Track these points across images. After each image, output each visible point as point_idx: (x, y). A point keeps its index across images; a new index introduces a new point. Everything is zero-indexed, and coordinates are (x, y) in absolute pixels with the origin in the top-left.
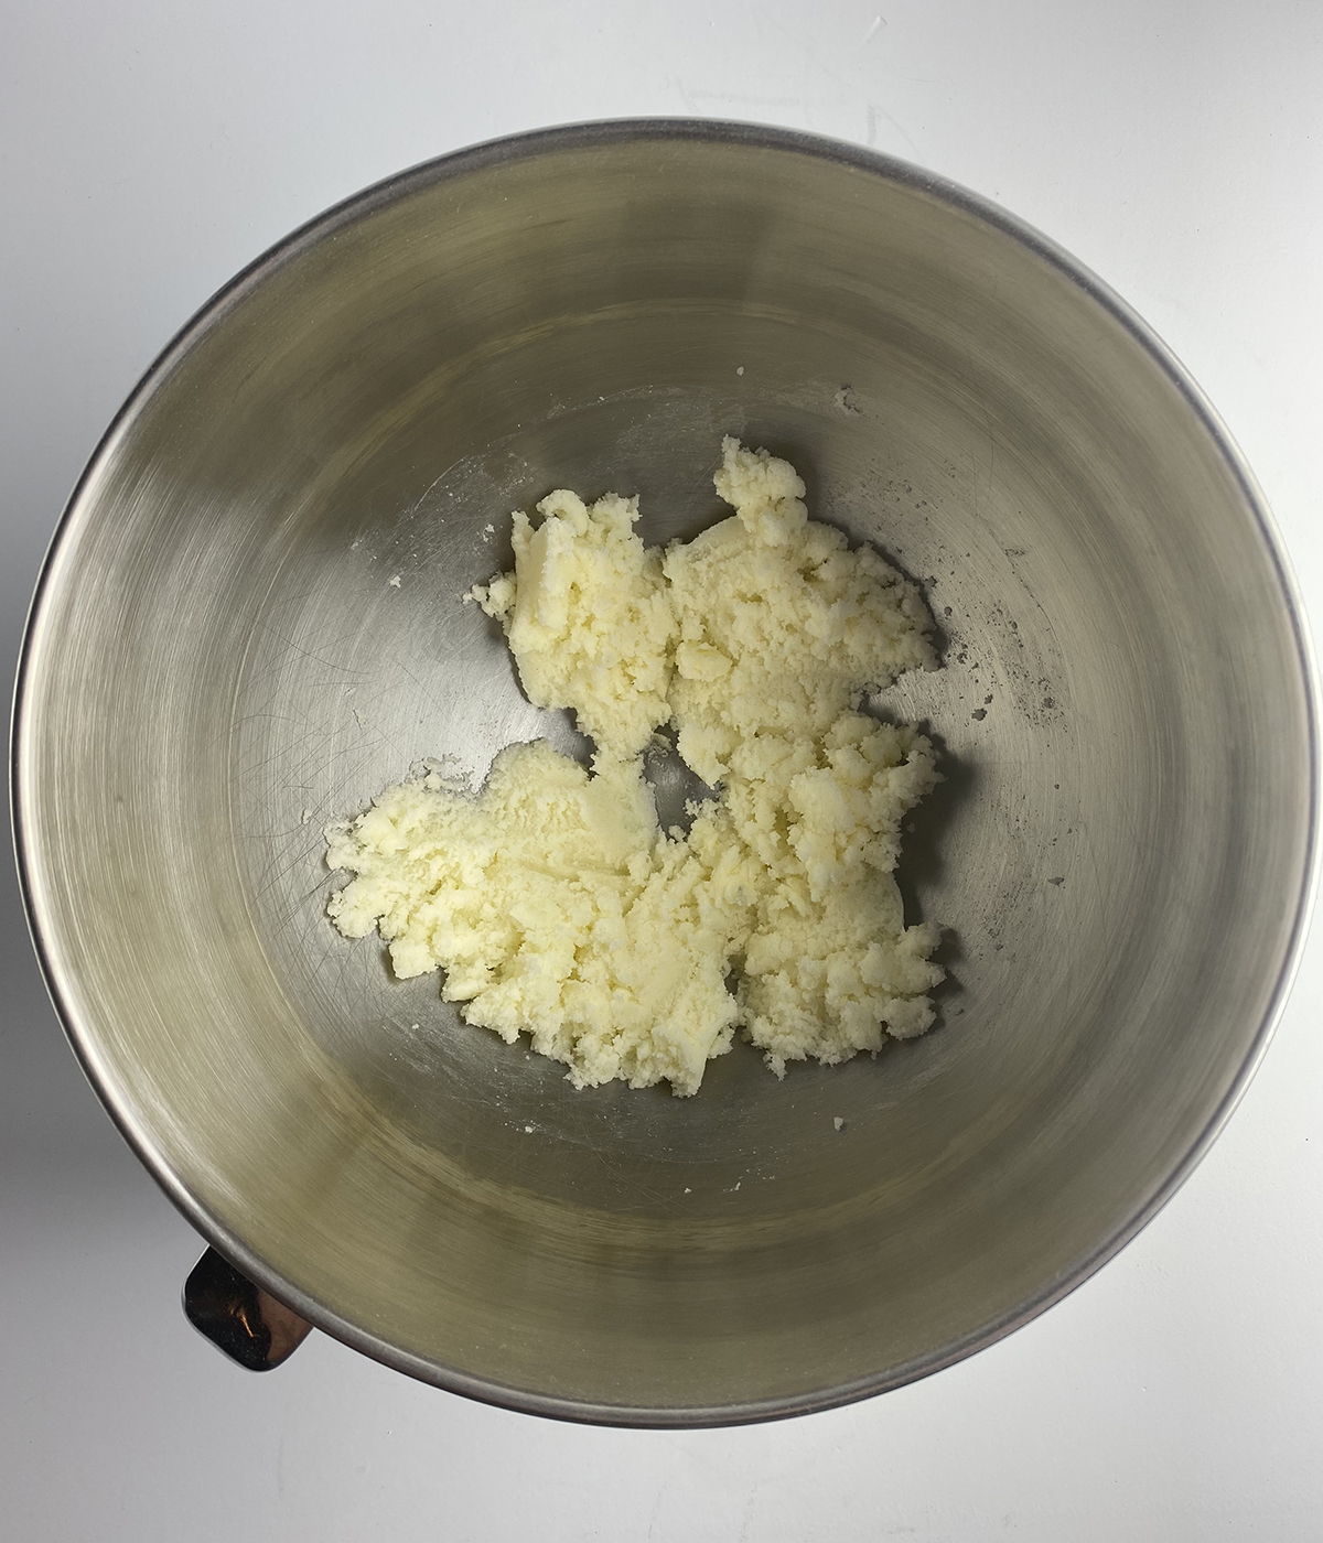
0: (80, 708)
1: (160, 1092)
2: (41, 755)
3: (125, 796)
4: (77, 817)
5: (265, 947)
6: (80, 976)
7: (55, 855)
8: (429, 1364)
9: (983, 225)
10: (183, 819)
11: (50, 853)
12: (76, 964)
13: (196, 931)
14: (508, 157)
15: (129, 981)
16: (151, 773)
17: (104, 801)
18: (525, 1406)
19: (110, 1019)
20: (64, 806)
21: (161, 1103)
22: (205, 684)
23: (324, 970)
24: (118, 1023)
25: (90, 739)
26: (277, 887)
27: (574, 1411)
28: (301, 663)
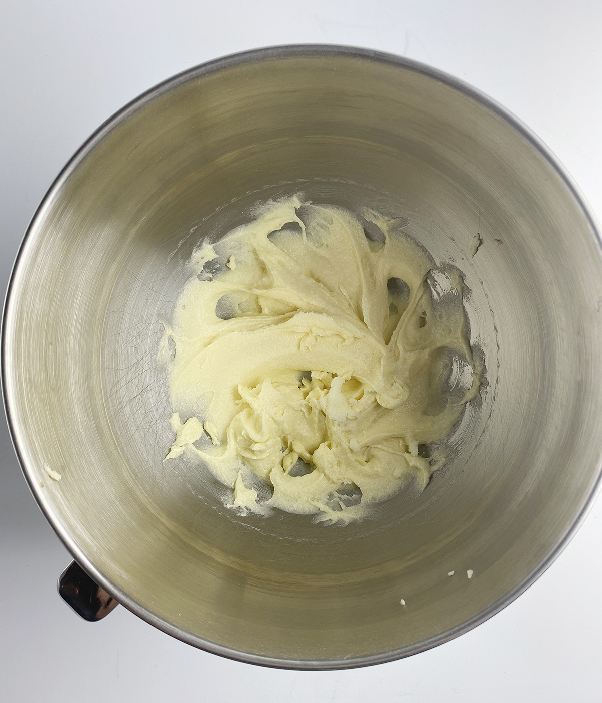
0: (37, 298)
1: (58, 486)
2: (17, 319)
3: (53, 343)
4: (31, 350)
5: (110, 422)
6: (25, 427)
7: (19, 368)
8: (175, 628)
9: (499, 118)
10: (79, 357)
11: (17, 366)
12: (24, 422)
13: (80, 411)
14: (276, 56)
15: (48, 432)
16: (67, 333)
17: (44, 344)
18: (218, 652)
19: (38, 450)
20: (26, 344)
21: (58, 492)
22: (95, 294)
23: (137, 435)
24: (41, 451)
25: (40, 314)
26: (119, 394)
27: (241, 657)
28: (141, 289)
